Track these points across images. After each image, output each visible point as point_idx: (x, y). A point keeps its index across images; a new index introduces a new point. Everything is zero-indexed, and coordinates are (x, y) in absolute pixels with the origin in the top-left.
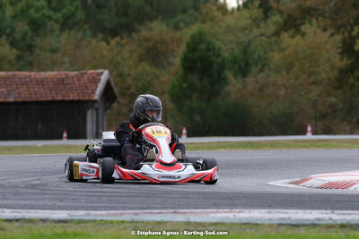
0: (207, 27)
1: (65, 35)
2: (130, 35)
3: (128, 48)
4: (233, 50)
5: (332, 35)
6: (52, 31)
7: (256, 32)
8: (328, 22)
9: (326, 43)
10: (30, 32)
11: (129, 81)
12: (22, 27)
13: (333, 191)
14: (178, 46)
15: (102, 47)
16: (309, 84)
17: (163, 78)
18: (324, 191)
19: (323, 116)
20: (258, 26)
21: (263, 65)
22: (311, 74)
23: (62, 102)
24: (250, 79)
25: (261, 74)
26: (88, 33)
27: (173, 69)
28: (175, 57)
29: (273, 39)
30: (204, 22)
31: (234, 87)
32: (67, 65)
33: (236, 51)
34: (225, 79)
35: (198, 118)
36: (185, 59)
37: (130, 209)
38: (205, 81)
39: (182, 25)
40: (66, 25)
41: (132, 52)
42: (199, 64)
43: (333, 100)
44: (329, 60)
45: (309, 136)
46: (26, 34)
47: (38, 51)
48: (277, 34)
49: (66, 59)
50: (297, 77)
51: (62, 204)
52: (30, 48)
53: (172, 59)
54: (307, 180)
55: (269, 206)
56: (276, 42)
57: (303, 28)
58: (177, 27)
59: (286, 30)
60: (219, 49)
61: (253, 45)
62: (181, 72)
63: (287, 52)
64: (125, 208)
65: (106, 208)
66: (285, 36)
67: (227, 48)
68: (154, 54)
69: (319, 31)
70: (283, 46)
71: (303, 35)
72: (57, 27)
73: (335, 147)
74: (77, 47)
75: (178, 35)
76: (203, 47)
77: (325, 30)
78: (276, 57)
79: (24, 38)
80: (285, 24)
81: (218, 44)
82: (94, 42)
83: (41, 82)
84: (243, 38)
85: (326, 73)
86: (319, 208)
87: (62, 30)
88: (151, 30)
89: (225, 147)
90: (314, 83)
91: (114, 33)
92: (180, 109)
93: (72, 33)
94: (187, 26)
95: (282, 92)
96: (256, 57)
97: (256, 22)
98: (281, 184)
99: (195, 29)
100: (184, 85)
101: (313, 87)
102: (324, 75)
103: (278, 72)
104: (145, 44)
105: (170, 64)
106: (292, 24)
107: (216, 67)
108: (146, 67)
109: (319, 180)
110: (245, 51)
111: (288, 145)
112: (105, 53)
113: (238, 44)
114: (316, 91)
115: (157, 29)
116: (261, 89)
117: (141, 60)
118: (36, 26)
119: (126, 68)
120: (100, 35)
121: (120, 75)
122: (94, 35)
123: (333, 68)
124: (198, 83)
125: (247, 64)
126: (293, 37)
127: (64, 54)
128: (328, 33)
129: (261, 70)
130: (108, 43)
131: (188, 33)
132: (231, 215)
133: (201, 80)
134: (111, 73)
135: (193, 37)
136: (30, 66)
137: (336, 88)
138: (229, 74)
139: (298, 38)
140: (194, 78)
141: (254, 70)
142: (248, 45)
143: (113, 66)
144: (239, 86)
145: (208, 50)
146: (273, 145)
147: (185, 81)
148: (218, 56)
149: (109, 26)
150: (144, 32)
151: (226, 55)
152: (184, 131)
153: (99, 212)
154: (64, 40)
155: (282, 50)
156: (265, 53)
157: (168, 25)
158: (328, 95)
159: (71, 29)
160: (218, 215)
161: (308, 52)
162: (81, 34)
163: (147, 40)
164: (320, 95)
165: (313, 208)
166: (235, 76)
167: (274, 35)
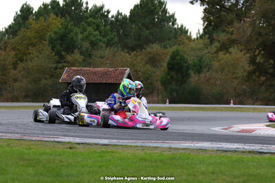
0: (180, 48)
1: (108, 49)
2: (141, 50)
3: (140, 57)
4: (194, 60)
5: (245, 54)
6: (101, 47)
7: (205, 51)
8: (243, 47)
9: (242, 57)
10: (90, 47)
11: (140, 74)
12: (86, 45)
13: (244, 134)
14: (166, 57)
15: (127, 56)
16: (232, 78)
17: (157, 73)
18: (240, 134)
19: (239, 95)
20: (207, 48)
21: (209, 68)
22: (233, 73)
23: (106, 83)
24: (202, 75)
25: (208, 73)
26: (120, 48)
27: (163, 69)
28: (164, 62)
29: (215, 55)
30: (179, 45)
31: (194, 79)
32: (108, 65)
33: (196, 60)
34: (189, 74)
35: (175, 94)
36: (169, 64)
37: (140, 140)
38: (179, 75)
39: (168, 46)
40: (109, 44)
41: (142, 59)
42: (176, 67)
43: (244, 87)
44: (243, 67)
45: (232, 105)
46: (88, 48)
47: (94, 57)
48: (217, 52)
49: (108, 62)
50: (226, 75)
51: (105, 136)
52: (90, 55)
53: (162, 63)
54: (231, 128)
55: (212, 141)
56: (216, 57)
57: (230, 50)
58: (165, 47)
59: (221, 51)
60: (187, 59)
61: (204, 57)
62: (167, 70)
63: (222, 62)
64: (138, 139)
65: (128, 139)
66: (221, 53)
67: (191, 59)
68: (153, 61)
69: (238, 51)
70: (220, 58)
71: (230, 53)
72: (104, 45)
73: (245, 111)
74: (114, 56)
75: (166, 51)
76: (178, 57)
77: (241, 51)
78: (216, 64)
79: (87, 51)
80: (221, 48)
81: (186, 56)
82: (122, 53)
83: (95, 73)
84: (199, 54)
85: (241, 73)
86: (238, 143)
87: (106, 47)
88: (152, 48)
89: (189, 110)
90: (235, 78)
91: (133, 49)
92: (166, 89)
93: (112, 48)
94: (170, 47)
95: (219, 82)
96: (205, 63)
97: (206, 46)
98: (218, 129)
99: (174, 48)
100: (168, 77)
101: (234, 80)
102: (240, 74)
103: (217, 72)
104: (149, 55)
105: (162, 66)
106: (225, 47)
107: (185, 68)
108: (149, 67)
109: (237, 128)
110: (200, 61)
111: (221, 110)
112: (128, 59)
113: (197, 57)
114: (236, 82)
115: (155, 48)
116: (208, 80)
117: (146, 63)
118: (93, 44)
119: (139, 67)
120: (126, 50)
121: (136, 71)
122: (123, 50)
123: (245, 71)
124: (175, 76)
125: (201, 67)
126: (225, 54)
127: (107, 59)
128: (243, 53)
129: (208, 71)
130: (130, 54)
131: (171, 50)
132: (192, 145)
133: (177, 75)
134: (131, 70)
135: (173, 52)
136: (89, 65)
137: (246, 81)
138: (191, 72)
139: (228, 55)
140: (173, 73)
141: (204, 70)
142: (202, 58)
143: (132, 66)
144: (196, 78)
145: (181, 59)
146: (213, 109)
147: (168, 75)
148: (186, 63)
149: (130, 45)
150: (148, 49)
151: (190, 62)
152: (168, 101)
153: (124, 141)
154: (107, 52)
155: (219, 61)
156: (210, 62)
157: (161, 46)
158: (242, 85)
159: (111, 46)
160: (186, 145)
161: (233, 62)
162: (116, 49)
163: (150, 53)
164: (238, 84)
165: (235, 142)
166: (195, 73)
167: (215, 53)
